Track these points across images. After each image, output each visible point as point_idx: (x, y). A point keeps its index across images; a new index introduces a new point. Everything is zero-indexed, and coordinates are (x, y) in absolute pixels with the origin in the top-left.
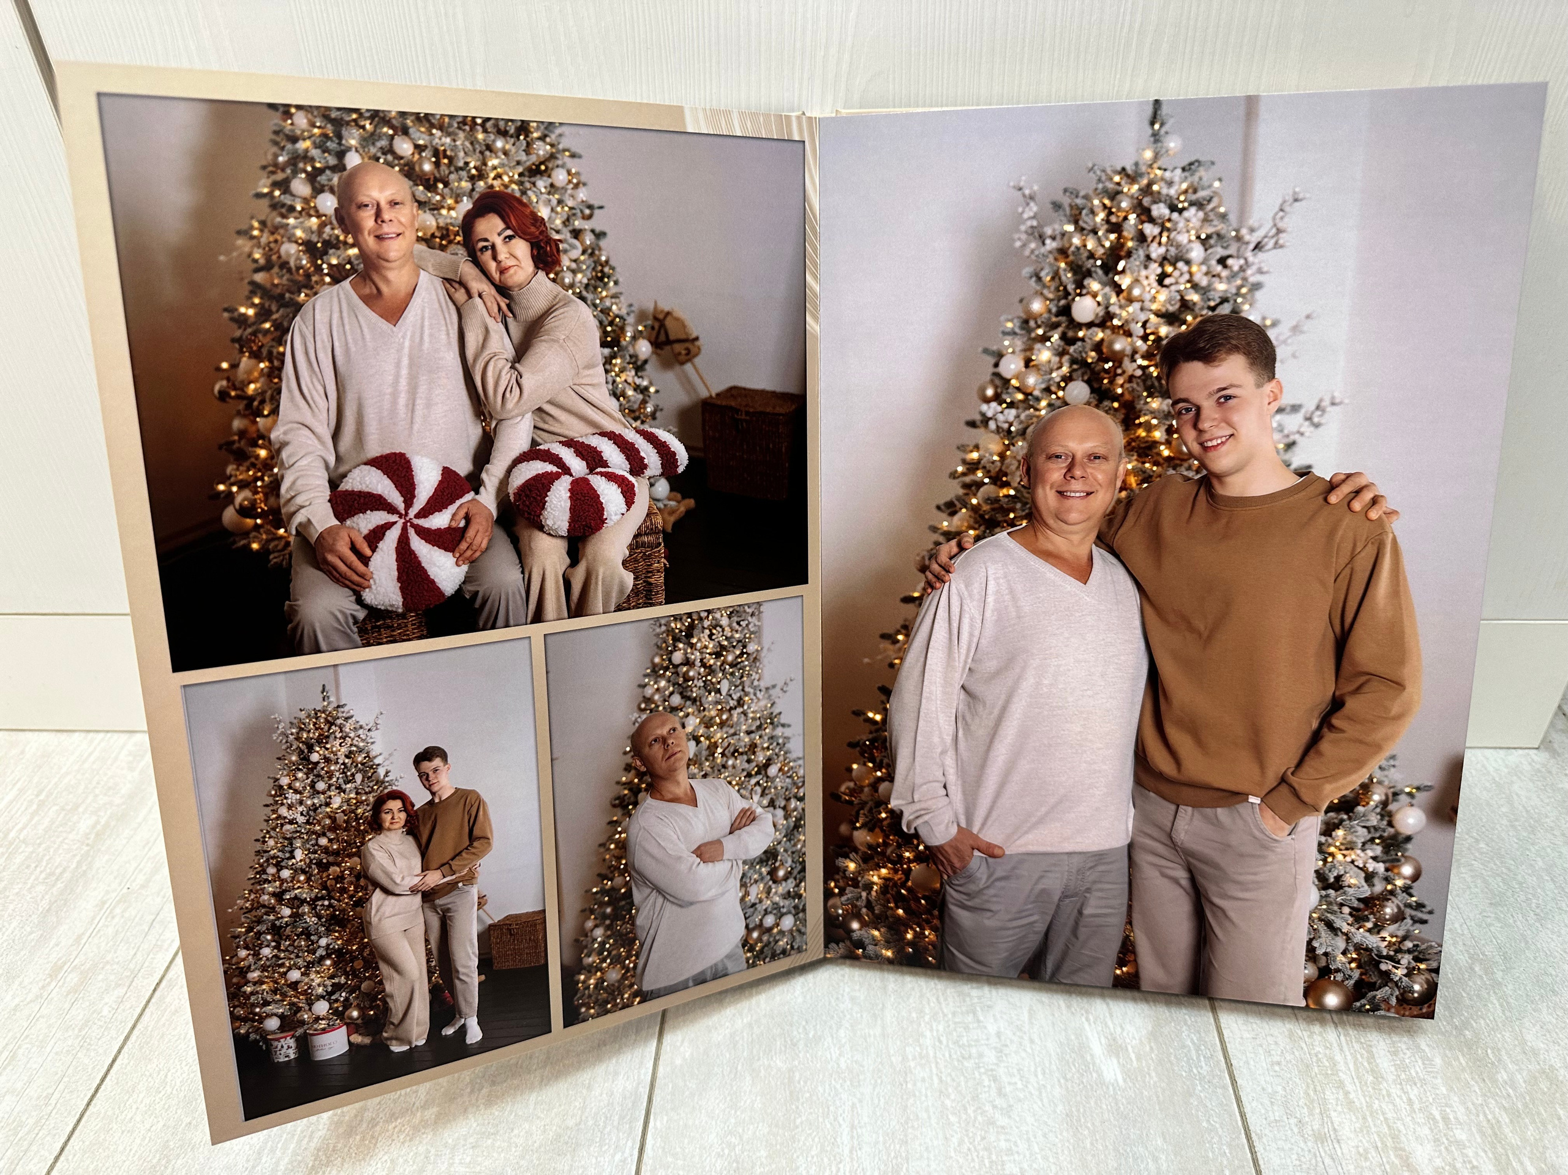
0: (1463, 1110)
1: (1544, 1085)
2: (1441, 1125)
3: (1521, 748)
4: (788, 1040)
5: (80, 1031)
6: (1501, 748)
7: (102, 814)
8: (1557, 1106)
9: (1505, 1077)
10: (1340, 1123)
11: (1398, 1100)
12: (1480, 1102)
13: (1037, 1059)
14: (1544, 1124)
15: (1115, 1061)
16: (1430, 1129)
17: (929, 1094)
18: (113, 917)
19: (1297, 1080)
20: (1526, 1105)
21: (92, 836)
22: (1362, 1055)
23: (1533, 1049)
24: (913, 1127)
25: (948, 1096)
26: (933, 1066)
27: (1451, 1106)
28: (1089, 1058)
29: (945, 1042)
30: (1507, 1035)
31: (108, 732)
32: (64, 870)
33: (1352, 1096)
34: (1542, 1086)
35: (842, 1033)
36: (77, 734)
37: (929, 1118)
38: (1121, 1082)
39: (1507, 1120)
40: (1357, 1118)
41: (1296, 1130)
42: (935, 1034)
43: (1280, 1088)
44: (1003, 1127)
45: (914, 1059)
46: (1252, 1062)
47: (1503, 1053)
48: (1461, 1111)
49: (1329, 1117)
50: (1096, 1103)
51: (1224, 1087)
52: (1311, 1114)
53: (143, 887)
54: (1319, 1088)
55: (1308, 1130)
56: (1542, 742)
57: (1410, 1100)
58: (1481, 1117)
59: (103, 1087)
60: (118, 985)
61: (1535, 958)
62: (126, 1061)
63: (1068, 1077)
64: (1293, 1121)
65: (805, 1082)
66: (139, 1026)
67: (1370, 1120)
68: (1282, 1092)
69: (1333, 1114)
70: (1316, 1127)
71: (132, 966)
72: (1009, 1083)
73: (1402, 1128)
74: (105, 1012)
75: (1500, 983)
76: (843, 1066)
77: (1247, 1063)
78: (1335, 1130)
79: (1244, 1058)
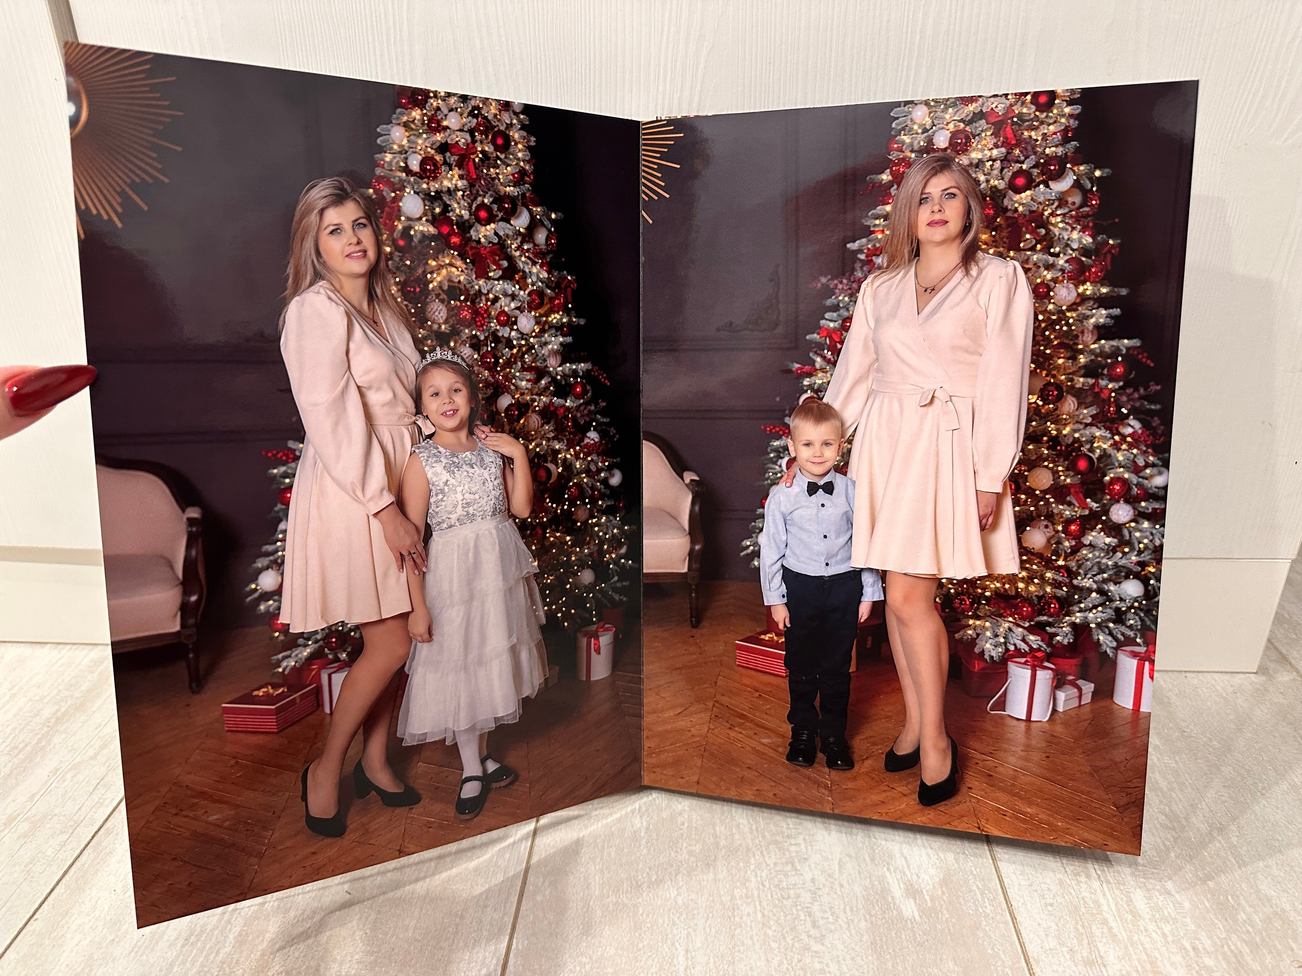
0: (1209, 942)
1: (1278, 924)
2: (1192, 953)
3: (1243, 673)
4: (634, 882)
5: (26, 866)
6: (1226, 672)
7: (63, 704)
8: (1290, 940)
9: (1244, 918)
10: (1105, 952)
11: (1154, 935)
12: (1223, 936)
13: (846, 900)
14: (1279, 954)
15: (912, 901)
16: (1183, 957)
17: (753, 925)
18: (64, 781)
19: (1068, 918)
20: (1263, 940)
21: (53, 720)
22: (1122, 899)
23: (1266, 895)
24: (739, 951)
25: (770, 928)
26: (757, 904)
27: (1199, 939)
28: (890, 899)
29: (767, 886)
30: (1244, 885)
31: (75, 644)
32: (27, 745)
33: (1115, 930)
34: (1276, 924)
35: (680, 877)
36: (48, 646)
37: (753, 944)
38: (917, 918)
39: (1248, 951)
40: (1120, 948)
41: (1068, 957)
42: (759, 879)
43: (1053, 924)
44: (816, 952)
45: (741, 897)
46: (1029, 904)
47: (1241, 898)
48: (1208, 943)
49: (1096, 946)
50: (896, 934)
51: (1006, 923)
52: (1080, 943)
53: (92, 758)
54: (1086, 924)
55: (1078, 957)
56: (1259, 668)
57: (1164, 934)
58: (1225, 947)
59: (40, 911)
60: (62, 832)
61: (1264, 827)
62: (62, 891)
63: (873, 912)
64: (1065, 949)
65: (648, 916)
66: (77, 864)
67: (1131, 949)
68: (1055, 927)
69: (1099, 945)
70: (1085, 955)
71: (75, 818)
72: (822, 918)
73: (1158, 956)
74: (49, 853)
75: (1235, 846)
76: (680, 902)
77: (1024, 904)
78: (1101, 957)
79: (1022, 901)
